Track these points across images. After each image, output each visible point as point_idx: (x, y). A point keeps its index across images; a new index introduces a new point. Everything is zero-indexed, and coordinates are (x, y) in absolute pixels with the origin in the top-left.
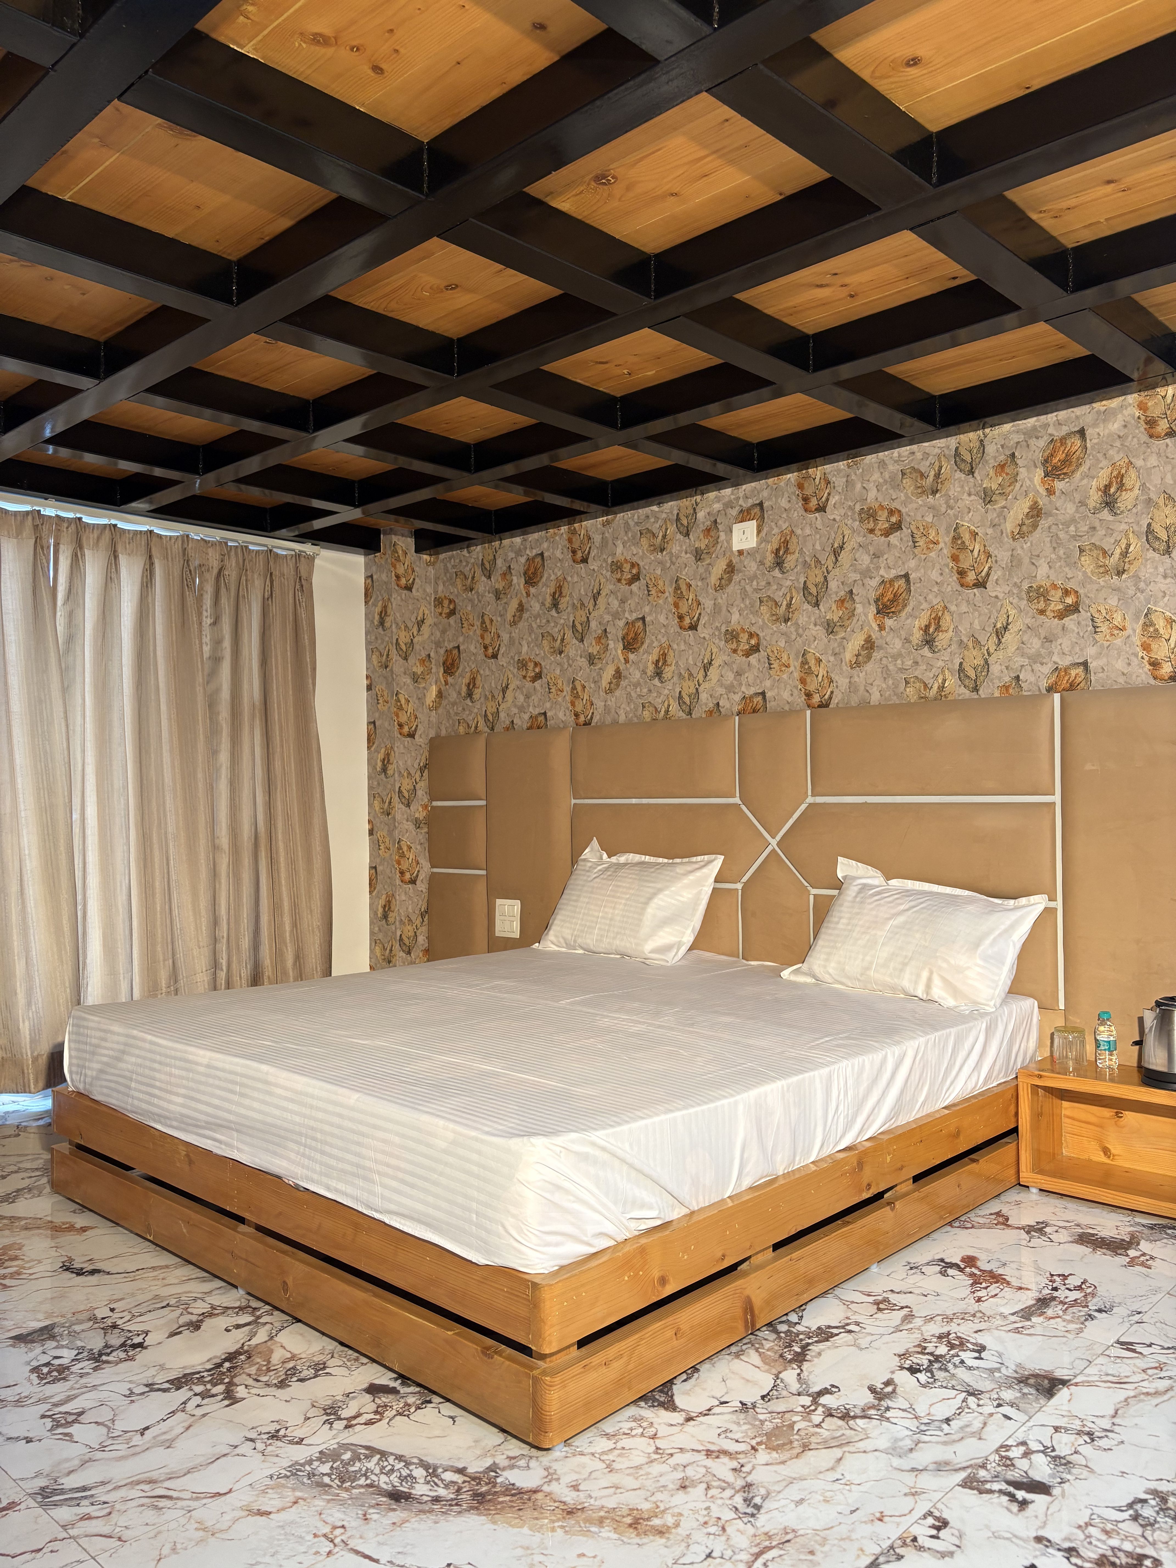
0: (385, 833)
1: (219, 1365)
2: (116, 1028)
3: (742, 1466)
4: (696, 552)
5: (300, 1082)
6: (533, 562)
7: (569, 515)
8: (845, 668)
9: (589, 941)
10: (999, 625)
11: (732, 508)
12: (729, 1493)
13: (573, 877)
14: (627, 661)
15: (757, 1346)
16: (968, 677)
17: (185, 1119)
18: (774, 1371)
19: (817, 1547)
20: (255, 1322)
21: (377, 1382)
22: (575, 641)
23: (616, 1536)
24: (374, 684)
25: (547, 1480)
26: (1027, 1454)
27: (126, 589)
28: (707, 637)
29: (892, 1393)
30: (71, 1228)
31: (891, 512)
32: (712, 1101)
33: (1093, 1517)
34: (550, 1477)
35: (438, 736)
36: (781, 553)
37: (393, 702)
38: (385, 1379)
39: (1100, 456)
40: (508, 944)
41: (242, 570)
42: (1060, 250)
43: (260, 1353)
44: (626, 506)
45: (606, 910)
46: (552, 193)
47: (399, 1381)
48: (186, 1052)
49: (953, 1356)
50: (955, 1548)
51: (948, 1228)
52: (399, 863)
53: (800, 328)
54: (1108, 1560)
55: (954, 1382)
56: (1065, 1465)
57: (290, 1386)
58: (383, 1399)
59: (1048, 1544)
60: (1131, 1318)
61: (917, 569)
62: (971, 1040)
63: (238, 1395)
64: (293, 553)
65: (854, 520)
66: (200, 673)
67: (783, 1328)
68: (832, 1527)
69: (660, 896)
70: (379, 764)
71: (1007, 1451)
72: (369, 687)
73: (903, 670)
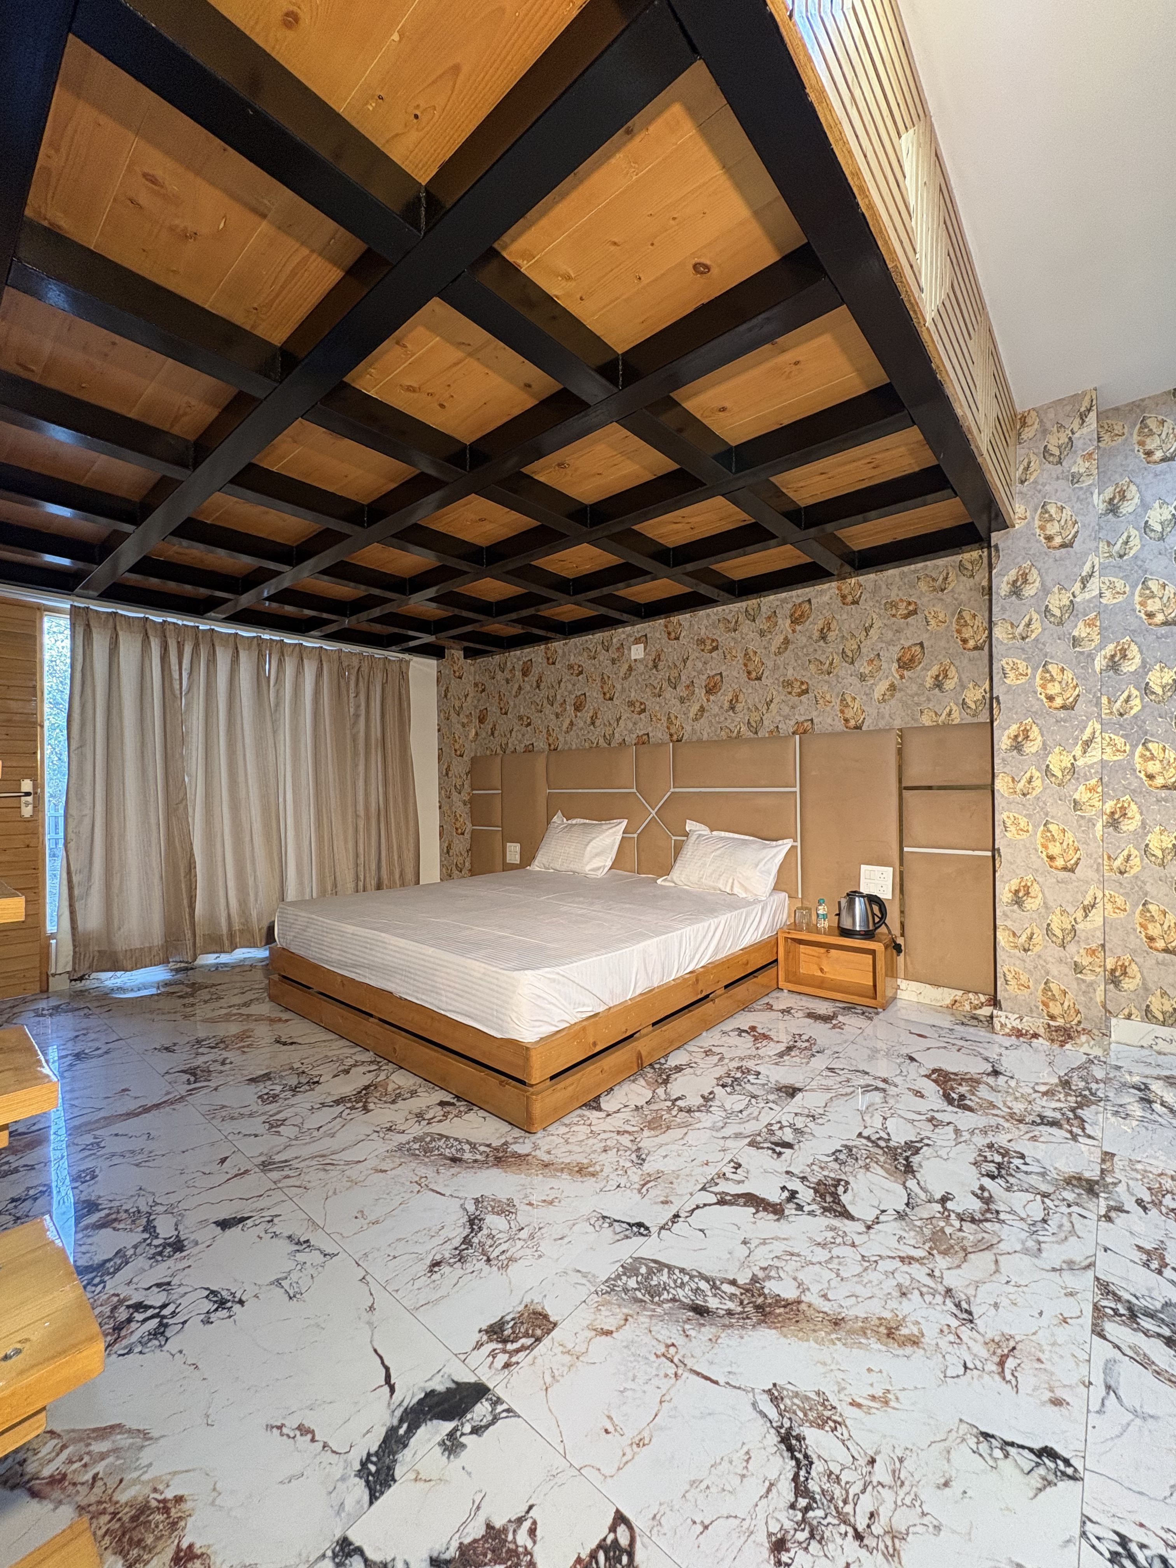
0: (447, 808)
1: (360, 1092)
2: (303, 914)
3: (636, 1139)
4: (613, 659)
6: (526, 664)
7: (546, 640)
8: (689, 721)
9: (556, 865)
10: (768, 700)
11: (631, 637)
12: (628, 1153)
13: (548, 831)
14: (576, 716)
15: (644, 1076)
16: (753, 727)
18: (653, 1089)
19: (674, 1180)
20: (379, 1069)
21: (444, 1100)
22: (548, 706)
23: (570, 1177)
24: (442, 728)
25: (534, 1149)
26: (781, 1128)
27: (307, 678)
28: (618, 704)
29: (713, 1098)
30: (280, 1020)
31: (713, 641)
32: (619, 950)
33: (815, 1160)
34: (535, 1147)
35: (476, 756)
36: (657, 661)
37: (452, 738)
38: (449, 1098)
39: (818, 613)
40: (513, 867)
41: (371, 668)
42: (798, 508)
43: (381, 1086)
44: (575, 636)
45: (565, 849)
46: (535, 471)
47: (456, 1099)
49: (744, 1078)
50: (745, 1178)
51: (742, 1012)
52: (455, 824)
53: (665, 545)
54: (822, 1182)
55: (744, 1092)
56: (800, 1133)
57: (398, 1102)
58: (447, 1109)
59: (792, 1175)
60: (834, 1055)
61: (726, 670)
62: (754, 915)
63: (370, 1108)
64: (399, 659)
65: (694, 645)
66: (348, 724)
67: (657, 1066)
68: (682, 1169)
69: (594, 841)
70: (444, 771)
71: (771, 1126)
72: (439, 730)
73: (719, 723)
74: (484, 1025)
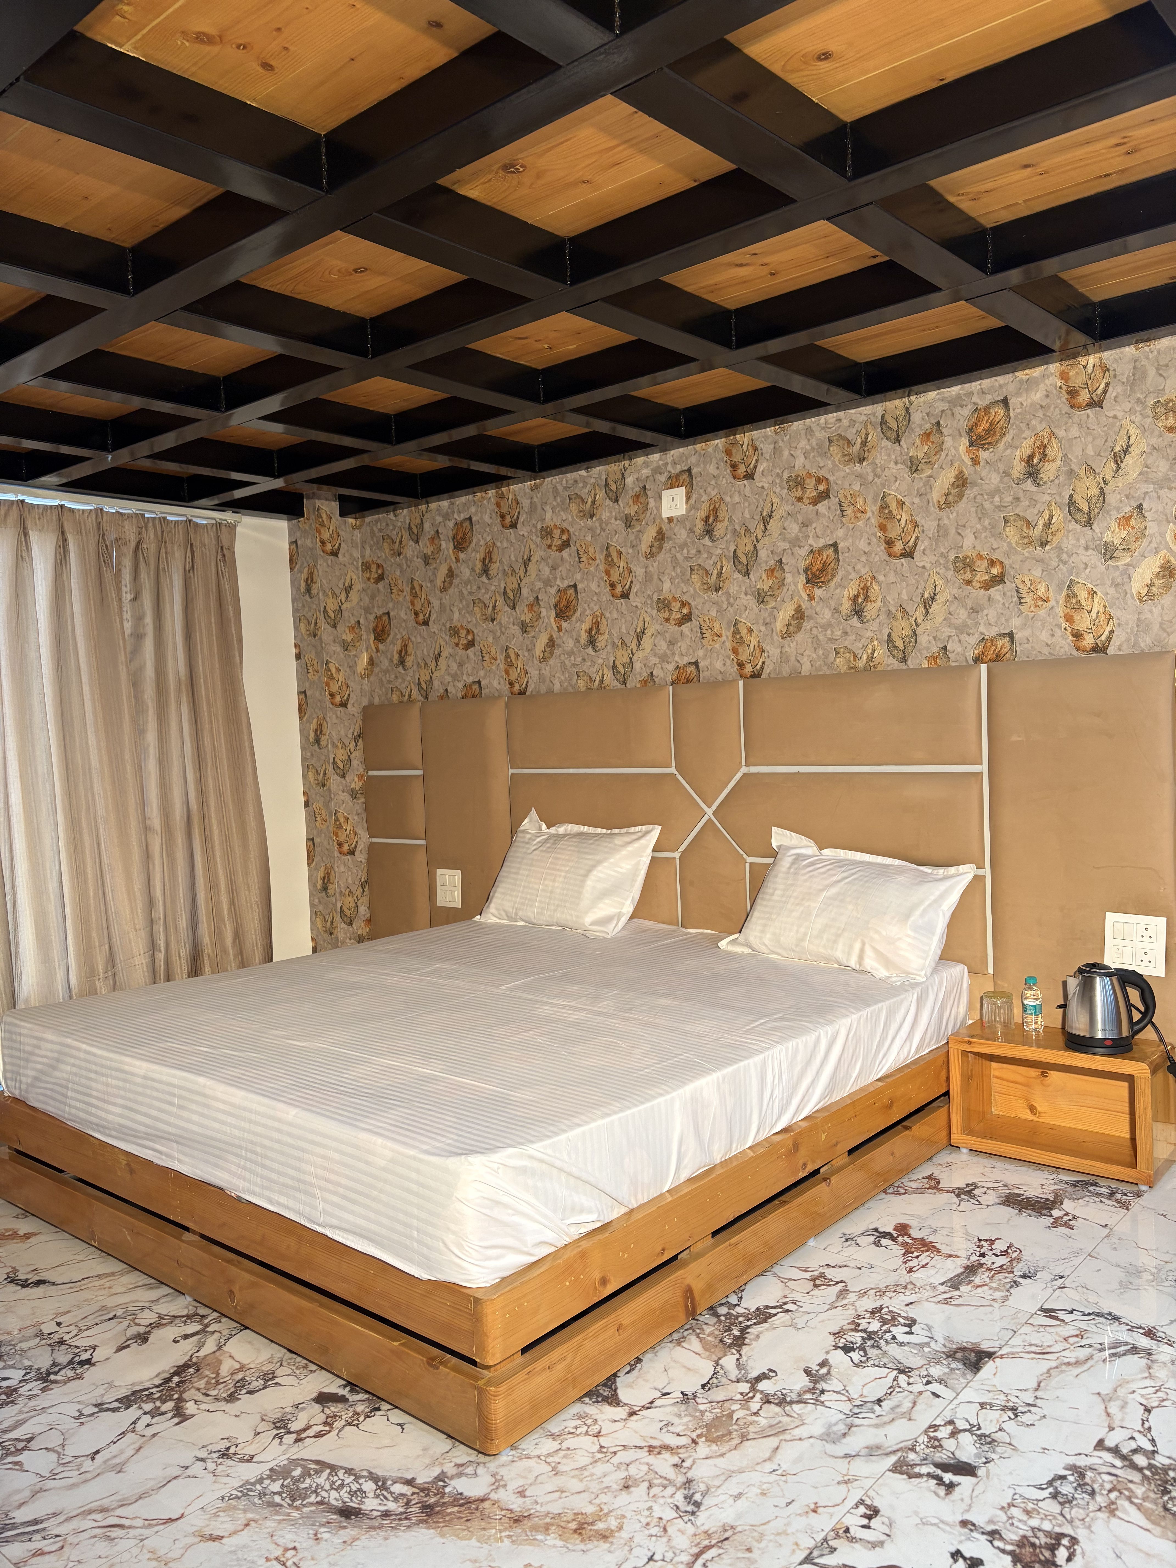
0: (320, 804)
1: (168, 1380)
2: (49, 1036)
3: (683, 1461)
4: (626, 518)
5: (238, 1096)
6: (462, 526)
7: (497, 480)
8: (775, 638)
9: (529, 914)
10: (926, 596)
11: (660, 474)
12: (670, 1490)
13: (513, 849)
14: (560, 629)
15: (698, 1331)
16: (897, 648)
17: (124, 1130)
18: (715, 1358)
19: (755, 1544)
20: (203, 1331)
21: (326, 1390)
22: (506, 608)
23: (559, 1543)
24: (303, 653)
25: (494, 1487)
26: (954, 1434)
27: (38, 566)
28: (639, 605)
29: (827, 1374)
30: (14, 1235)
31: (819, 480)
32: (648, 1100)
33: (1015, 1497)
34: (497, 1484)
35: (371, 704)
36: (711, 520)
37: (324, 672)
38: (334, 1386)
39: (1023, 426)
40: (448, 916)
41: (161, 542)
42: (981, 229)
43: (208, 1365)
44: (554, 472)
45: (546, 882)
46: (459, 181)
47: (348, 1388)
48: (122, 1062)
49: (886, 1332)
50: (885, 1537)
51: (883, 1195)
52: (336, 835)
53: (720, 303)
54: (1028, 1541)
55: (885, 1360)
56: (990, 1443)
57: (239, 1399)
58: (332, 1409)
59: (973, 1528)
60: (1054, 1283)
61: (845, 538)
62: (903, 1011)
63: (188, 1412)
64: (214, 522)
65: (782, 488)
66: (123, 653)
67: (723, 1310)
68: (769, 1522)
69: (600, 868)
70: (312, 735)
71: (935, 1431)
72: (298, 657)
73: (832, 640)
74: (398, 1255)
